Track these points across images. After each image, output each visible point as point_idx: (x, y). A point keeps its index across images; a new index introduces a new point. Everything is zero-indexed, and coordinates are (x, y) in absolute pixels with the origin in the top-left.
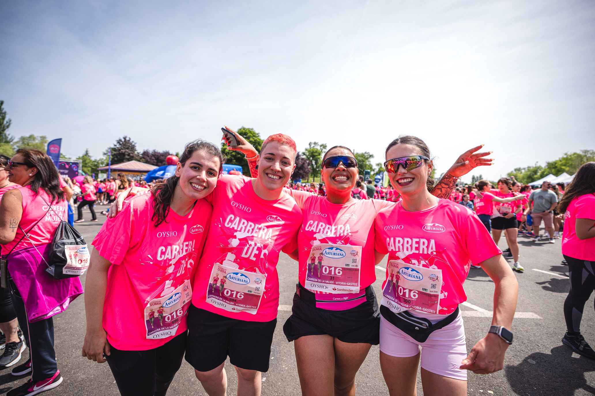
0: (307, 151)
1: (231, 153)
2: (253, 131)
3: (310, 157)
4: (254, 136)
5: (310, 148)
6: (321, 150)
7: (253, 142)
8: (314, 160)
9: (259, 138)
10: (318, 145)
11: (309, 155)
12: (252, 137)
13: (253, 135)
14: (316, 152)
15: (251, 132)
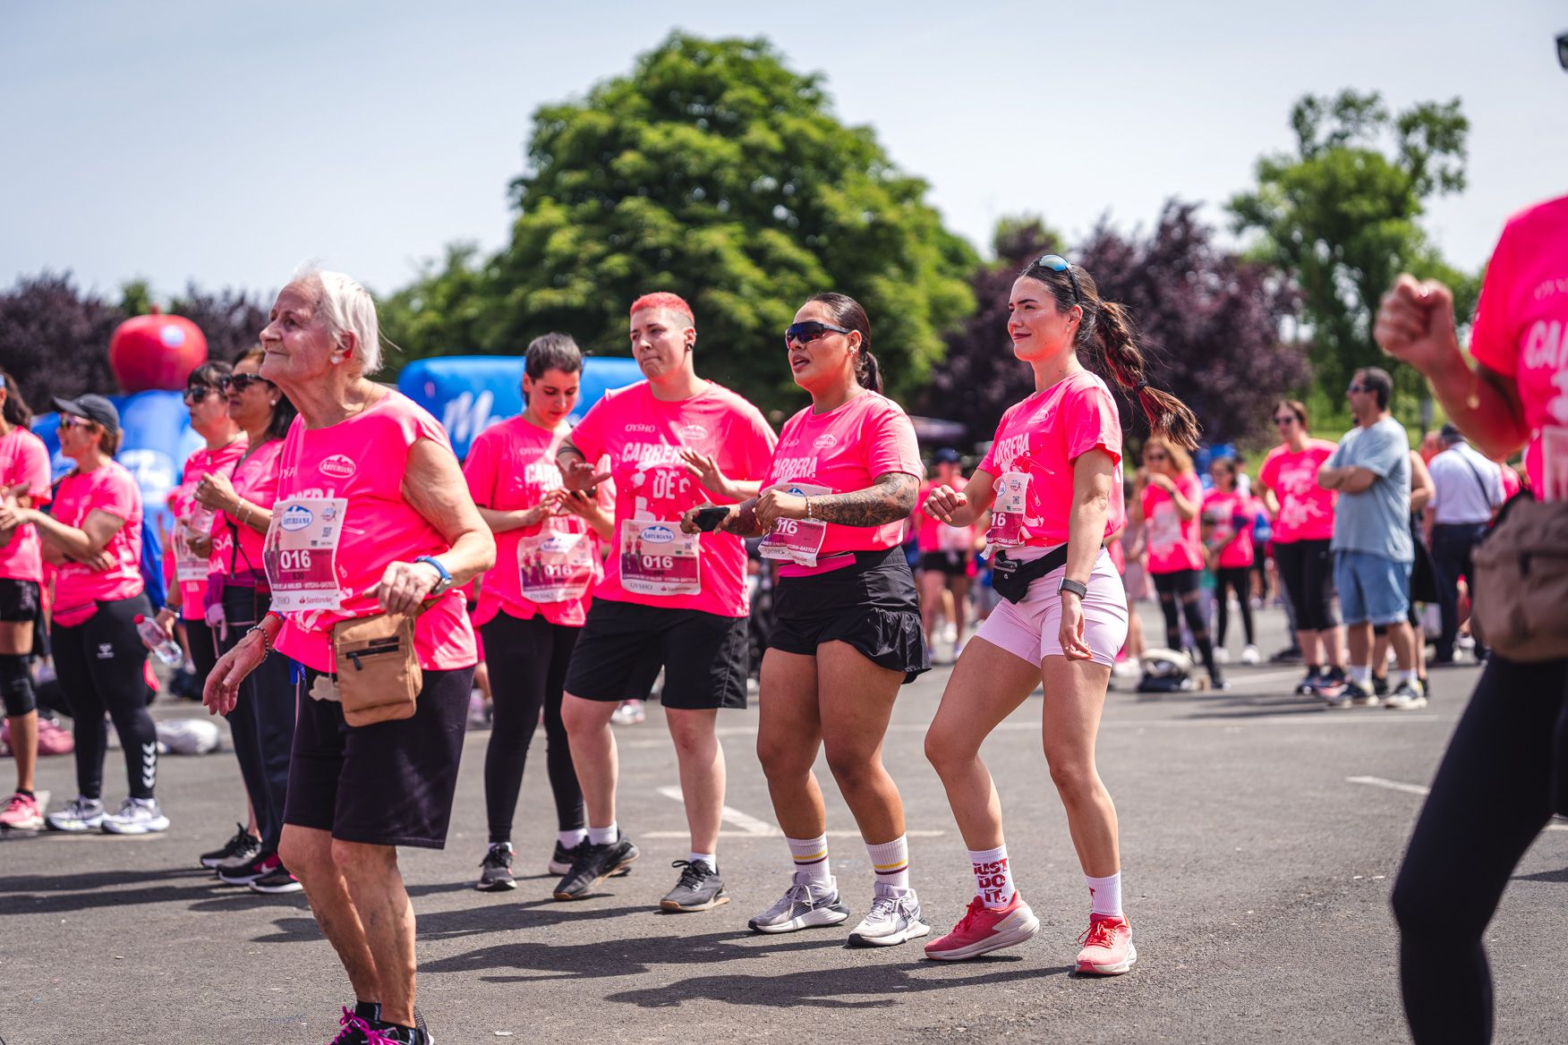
0: (1273, 188)
1: (599, 259)
2: (770, 62)
3: (1310, 242)
4: (778, 103)
5: (1310, 155)
6: (1406, 169)
7: (774, 156)
8: (1350, 263)
9: (823, 111)
10: (1381, 117)
11: (1292, 219)
12: (766, 114)
13: (766, 93)
14: (1365, 184)
15: (745, 72)
